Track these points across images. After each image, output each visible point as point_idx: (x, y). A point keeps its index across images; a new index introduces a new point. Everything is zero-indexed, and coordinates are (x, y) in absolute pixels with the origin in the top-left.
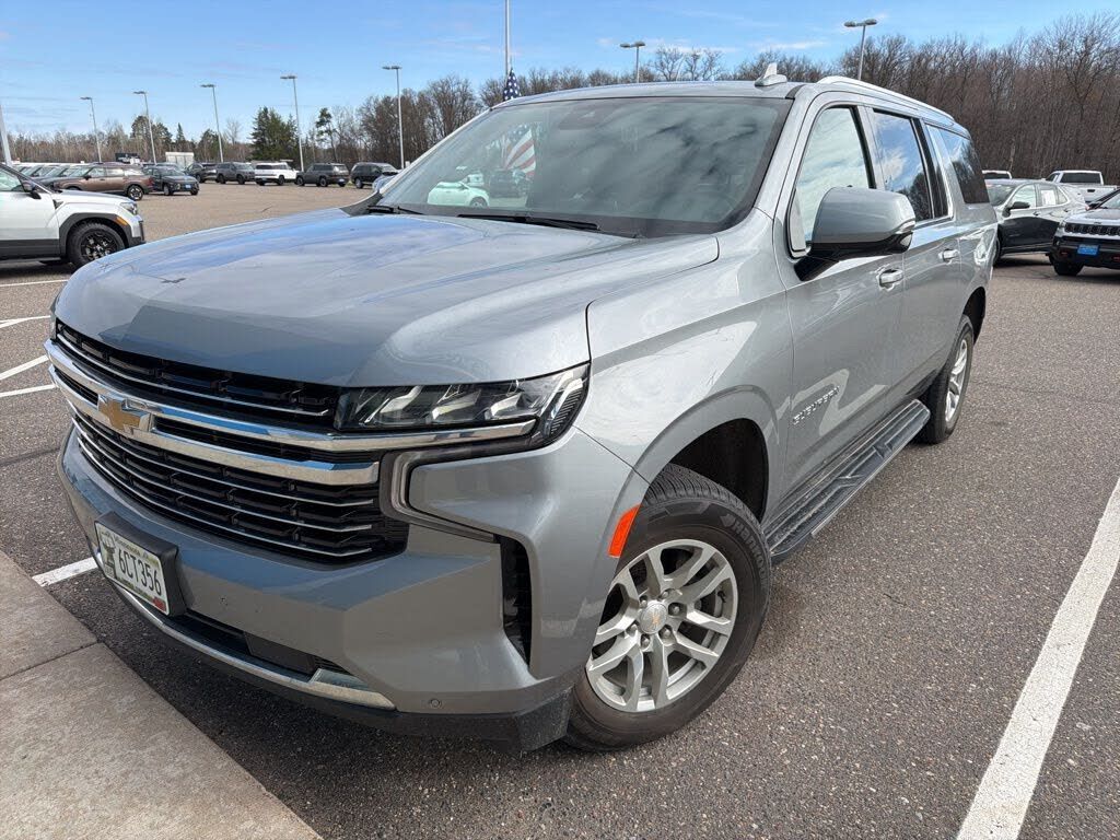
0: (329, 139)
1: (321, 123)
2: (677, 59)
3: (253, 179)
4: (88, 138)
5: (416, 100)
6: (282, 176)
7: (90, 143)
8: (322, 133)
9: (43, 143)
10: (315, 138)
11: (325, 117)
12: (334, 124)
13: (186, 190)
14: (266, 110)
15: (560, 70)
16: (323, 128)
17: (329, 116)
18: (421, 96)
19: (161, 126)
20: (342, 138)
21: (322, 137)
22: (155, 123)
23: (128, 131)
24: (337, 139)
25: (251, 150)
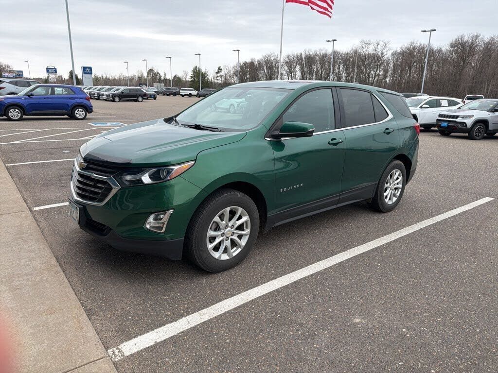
0: (221, 79)
1: (218, 73)
2: (369, 44)
3: (180, 94)
4: (130, 78)
5: (256, 63)
6: (190, 93)
7: (131, 79)
8: (218, 77)
9: (114, 79)
10: (215, 78)
11: (220, 69)
12: (223, 73)
13: (152, 97)
14: (196, 67)
15: (318, 50)
16: (218, 75)
17: (221, 70)
18: (258, 61)
19: (158, 73)
20: (225, 79)
21: (218, 78)
22: (155, 72)
23: (145, 75)
24: (223, 79)
25: (189, 83)
